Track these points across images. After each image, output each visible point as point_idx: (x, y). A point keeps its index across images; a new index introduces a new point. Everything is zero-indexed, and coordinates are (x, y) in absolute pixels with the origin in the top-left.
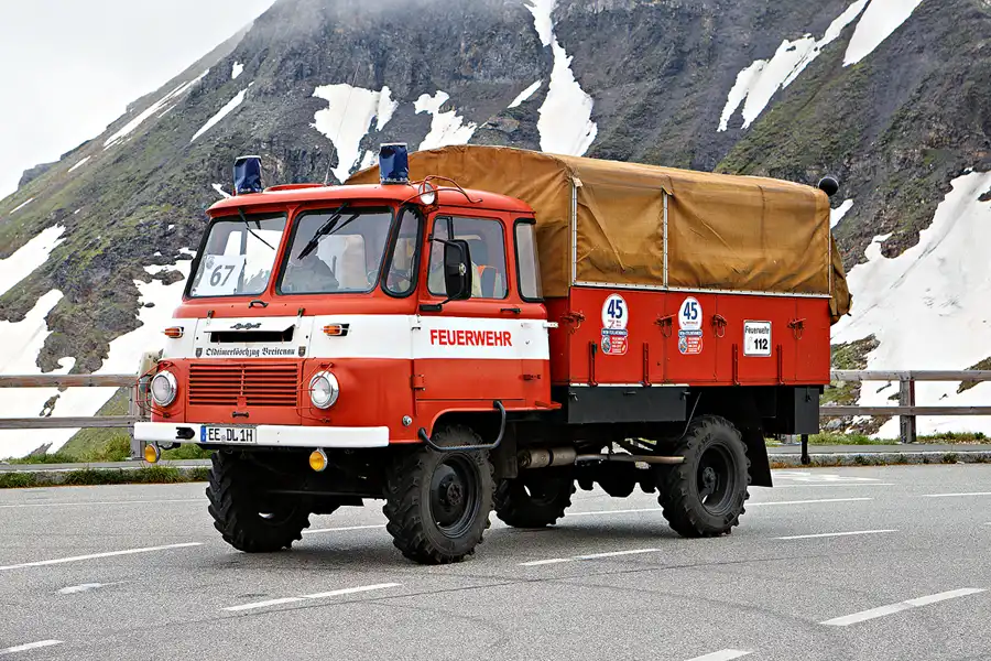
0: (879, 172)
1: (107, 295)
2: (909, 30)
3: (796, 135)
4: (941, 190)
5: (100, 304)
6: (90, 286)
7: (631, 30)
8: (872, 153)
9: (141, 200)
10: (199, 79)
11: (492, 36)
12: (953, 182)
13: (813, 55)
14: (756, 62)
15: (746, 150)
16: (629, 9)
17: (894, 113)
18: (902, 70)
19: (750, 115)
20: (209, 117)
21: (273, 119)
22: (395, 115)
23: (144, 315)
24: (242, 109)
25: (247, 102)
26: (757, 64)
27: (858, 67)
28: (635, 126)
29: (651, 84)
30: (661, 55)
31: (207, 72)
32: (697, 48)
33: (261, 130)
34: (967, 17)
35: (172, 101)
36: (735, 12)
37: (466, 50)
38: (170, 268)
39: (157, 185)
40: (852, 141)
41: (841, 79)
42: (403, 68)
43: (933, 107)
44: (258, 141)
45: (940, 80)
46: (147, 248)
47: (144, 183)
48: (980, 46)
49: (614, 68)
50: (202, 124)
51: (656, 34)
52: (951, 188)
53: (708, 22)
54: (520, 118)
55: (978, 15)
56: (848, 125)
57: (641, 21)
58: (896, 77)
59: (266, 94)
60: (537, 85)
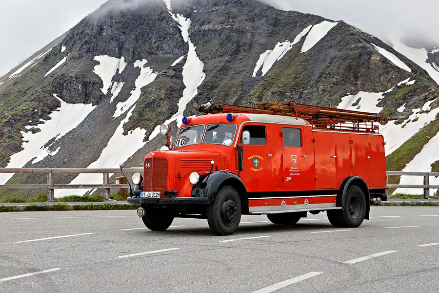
0: (314, 94)
1: (9, 137)
2: (326, 39)
3: (282, 79)
4: (337, 102)
5: (7, 141)
6: (3, 134)
7: (219, 36)
8: (311, 87)
9: (24, 100)
10: (48, 52)
11: (165, 38)
12: (342, 99)
13: (289, 48)
14: (267, 51)
15: (263, 85)
16: (219, 29)
17: (320, 71)
18: (323, 55)
19: (265, 71)
20: (52, 67)
21: (78, 69)
22: (126, 68)
23: (24, 145)
24: (65, 64)
25: (67, 61)
26: (268, 51)
27: (306, 53)
28: (220, 74)
29: (227, 58)
30: (230, 47)
31: (51, 49)
32: (245, 44)
33: (72, 73)
34: (349, 35)
35: (37, 60)
36: (259, 31)
37: (155, 43)
38: (36, 127)
39: (31, 93)
40: (304, 82)
41: (300, 58)
42: (130, 50)
43: (335, 70)
44: (72, 77)
45: (338, 59)
46: (26, 118)
47: (25, 93)
48: (353, 46)
49: (212, 52)
50: (49, 70)
51: (229, 38)
52: (341, 101)
53: (249, 35)
54: (175, 70)
55: (353, 34)
56: (302, 76)
57: (223, 33)
58: (321, 57)
59: (75, 58)
60: (182, 57)
